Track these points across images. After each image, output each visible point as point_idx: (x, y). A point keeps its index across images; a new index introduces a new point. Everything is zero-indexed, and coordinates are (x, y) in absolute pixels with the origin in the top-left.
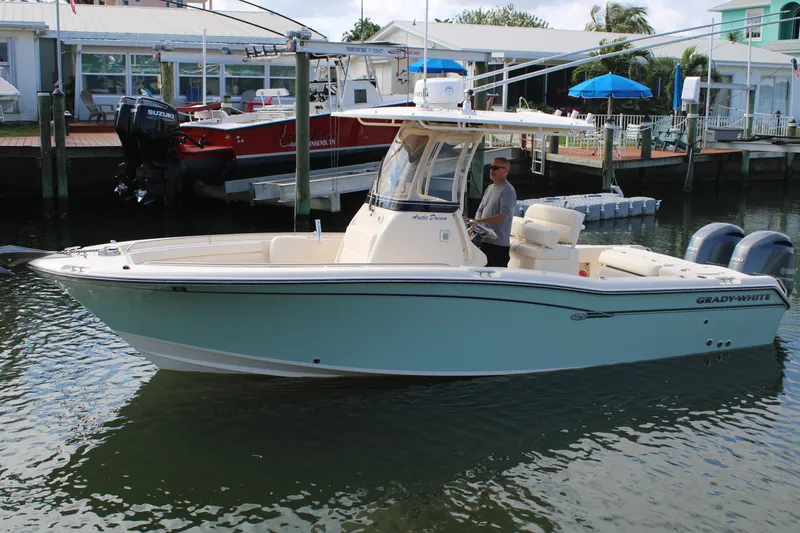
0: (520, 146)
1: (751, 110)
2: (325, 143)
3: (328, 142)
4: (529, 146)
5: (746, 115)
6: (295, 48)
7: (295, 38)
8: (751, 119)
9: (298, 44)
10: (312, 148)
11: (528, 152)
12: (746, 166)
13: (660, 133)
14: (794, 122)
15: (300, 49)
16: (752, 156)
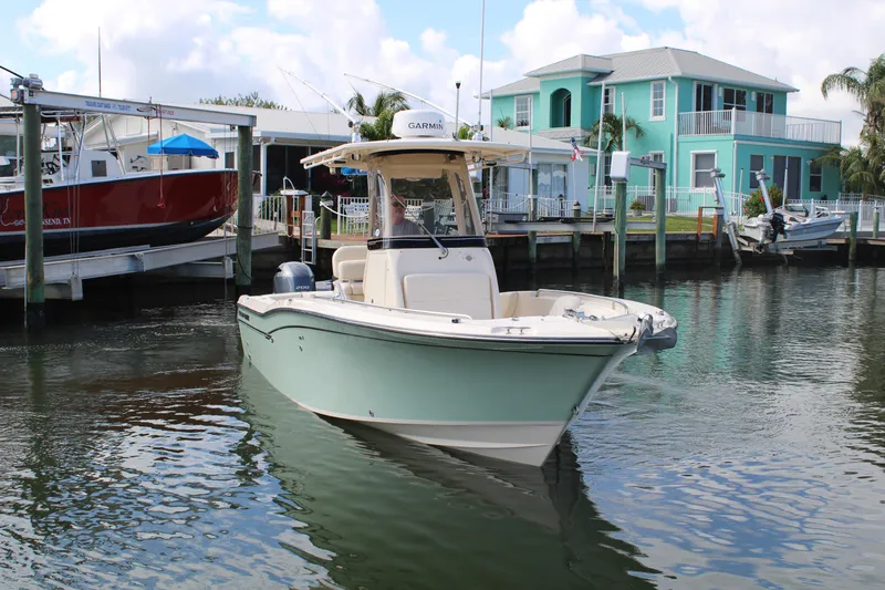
0: (286, 233)
1: (535, 192)
2: (57, 221)
3: (62, 221)
4: (296, 233)
5: (530, 196)
6: (22, 98)
7: (21, 87)
8: (535, 200)
9: (26, 95)
10: (46, 227)
11: (296, 240)
12: (533, 252)
13: (441, 217)
14: (578, 204)
15: (27, 99)
16: (540, 241)
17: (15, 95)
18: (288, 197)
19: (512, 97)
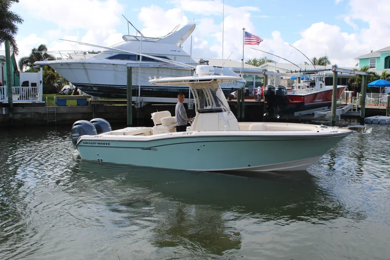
17: (334, 69)
18: (347, 93)
19: (368, 58)
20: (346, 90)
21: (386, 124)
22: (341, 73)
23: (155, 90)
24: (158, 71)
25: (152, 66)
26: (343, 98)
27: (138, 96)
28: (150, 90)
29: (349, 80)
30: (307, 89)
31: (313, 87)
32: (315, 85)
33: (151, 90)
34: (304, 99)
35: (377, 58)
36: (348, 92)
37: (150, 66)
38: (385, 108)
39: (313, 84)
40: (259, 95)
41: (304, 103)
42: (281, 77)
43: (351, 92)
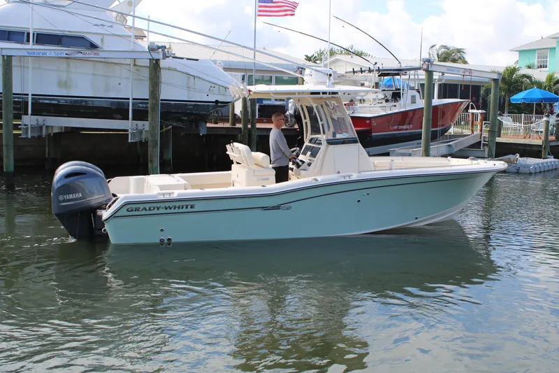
3: (409, 126)
17: (425, 67)
18: (473, 114)
19: (534, 50)
20: (473, 108)
21: (531, 174)
22: (443, 74)
23: (62, 102)
24: (68, 65)
25: (53, 55)
26: (467, 123)
27: (27, 114)
28: (53, 102)
29: (484, 88)
30: (384, 104)
31: (396, 100)
32: (400, 97)
33: (55, 102)
34: (370, 123)
35: (550, 49)
36: (475, 111)
37: (48, 55)
38: (539, 142)
39: (396, 96)
40: (291, 115)
41: (370, 132)
42: (362, 82)
43: (480, 111)
